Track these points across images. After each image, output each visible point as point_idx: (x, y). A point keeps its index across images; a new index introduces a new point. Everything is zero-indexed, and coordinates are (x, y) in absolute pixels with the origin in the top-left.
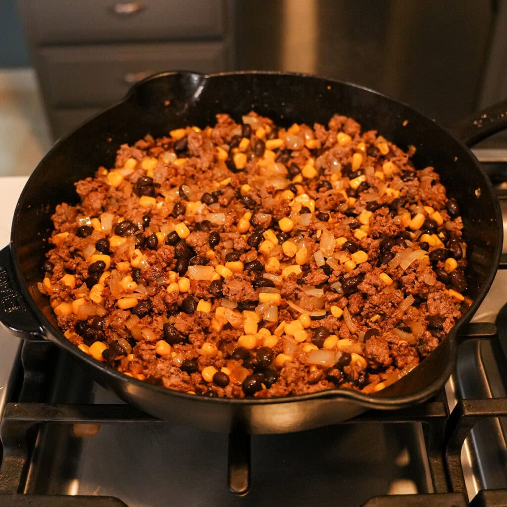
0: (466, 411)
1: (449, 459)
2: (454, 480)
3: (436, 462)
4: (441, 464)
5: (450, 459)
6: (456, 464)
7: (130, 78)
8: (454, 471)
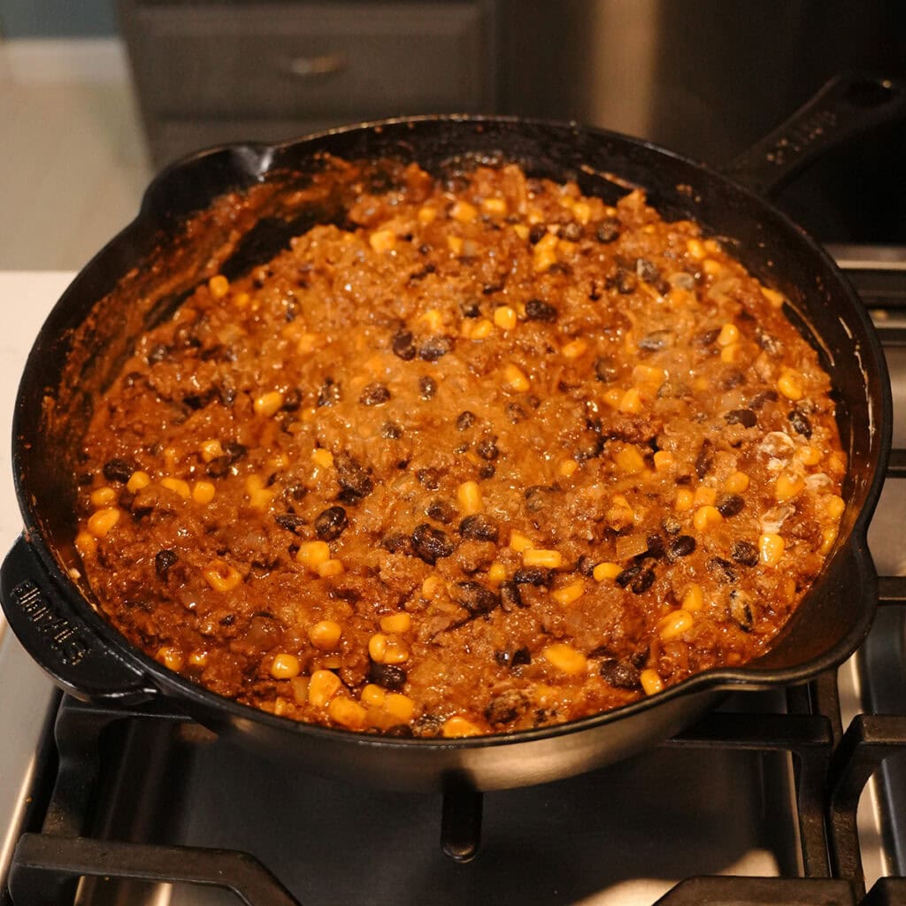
0: (867, 736)
1: (835, 818)
2: (843, 856)
3: (811, 821)
4: (820, 825)
5: (837, 818)
6: (847, 827)
7: (302, 67)
8: (844, 840)
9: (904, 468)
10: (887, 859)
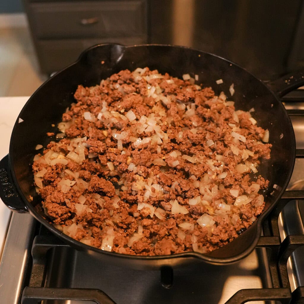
0: (291, 242)
1: (280, 267)
2: (283, 278)
3: (273, 268)
4: (276, 269)
6: (284, 269)
7: (85, 22)
8: (283, 273)
9: (303, 155)
10: (294, 277)
